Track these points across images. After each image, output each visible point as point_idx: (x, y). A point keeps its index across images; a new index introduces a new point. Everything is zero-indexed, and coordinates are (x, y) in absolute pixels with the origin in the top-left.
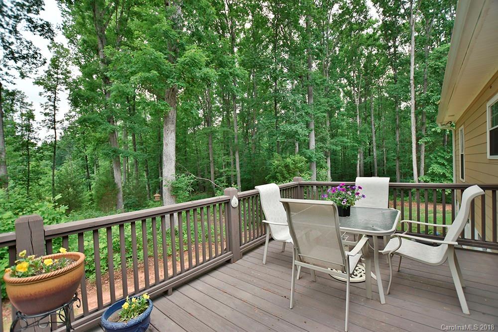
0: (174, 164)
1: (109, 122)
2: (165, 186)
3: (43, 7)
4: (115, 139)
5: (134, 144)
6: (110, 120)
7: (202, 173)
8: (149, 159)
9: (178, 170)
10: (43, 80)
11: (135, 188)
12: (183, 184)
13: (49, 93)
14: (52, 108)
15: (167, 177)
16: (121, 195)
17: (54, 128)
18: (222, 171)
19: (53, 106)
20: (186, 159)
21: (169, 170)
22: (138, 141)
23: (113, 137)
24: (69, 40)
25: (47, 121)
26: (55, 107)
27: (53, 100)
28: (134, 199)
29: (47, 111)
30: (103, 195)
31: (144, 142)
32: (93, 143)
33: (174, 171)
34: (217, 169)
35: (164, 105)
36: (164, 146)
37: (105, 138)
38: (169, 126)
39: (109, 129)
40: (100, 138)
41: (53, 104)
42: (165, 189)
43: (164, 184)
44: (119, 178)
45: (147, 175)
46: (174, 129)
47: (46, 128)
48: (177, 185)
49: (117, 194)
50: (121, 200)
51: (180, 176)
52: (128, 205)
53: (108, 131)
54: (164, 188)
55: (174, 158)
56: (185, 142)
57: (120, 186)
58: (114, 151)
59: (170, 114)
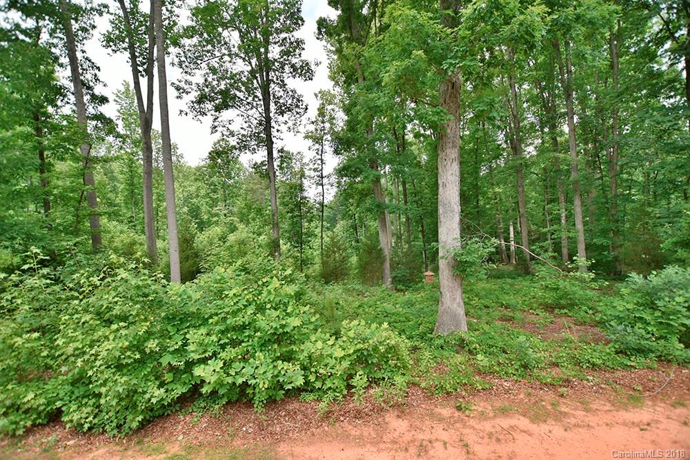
0: (457, 218)
1: (372, 168)
2: (442, 258)
3: (303, 46)
4: (379, 190)
5: (405, 195)
6: (374, 165)
7: (506, 235)
8: (425, 214)
9: (467, 230)
10: (312, 132)
11: (406, 255)
12: (476, 256)
13: (317, 146)
14: (319, 162)
15: (445, 242)
16: (387, 265)
17: (322, 185)
18: (545, 230)
19: (319, 159)
20: (478, 212)
21: (449, 230)
22: (411, 191)
23: (377, 186)
24: (333, 83)
25: (316, 177)
26: (322, 160)
27: (320, 153)
28: (402, 271)
29: (316, 166)
30: (367, 264)
31: (418, 193)
32: (356, 197)
33: (458, 231)
34: (533, 228)
35: (438, 113)
36: (441, 189)
37: (369, 190)
38: (448, 151)
39: (371, 177)
40: (363, 190)
41: (320, 157)
42: (442, 263)
43: (441, 254)
44: (387, 242)
45: (424, 236)
46: (456, 156)
47: (314, 186)
48: (464, 258)
49: (382, 263)
50: (387, 271)
51: (469, 242)
52: (397, 279)
53: (370, 179)
54: (440, 261)
55: (457, 208)
56: (476, 187)
57: (387, 252)
58: (379, 206)
59: (449, 131)
